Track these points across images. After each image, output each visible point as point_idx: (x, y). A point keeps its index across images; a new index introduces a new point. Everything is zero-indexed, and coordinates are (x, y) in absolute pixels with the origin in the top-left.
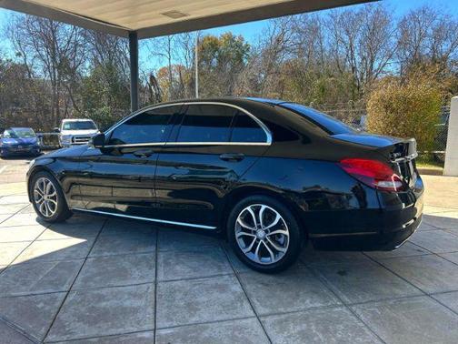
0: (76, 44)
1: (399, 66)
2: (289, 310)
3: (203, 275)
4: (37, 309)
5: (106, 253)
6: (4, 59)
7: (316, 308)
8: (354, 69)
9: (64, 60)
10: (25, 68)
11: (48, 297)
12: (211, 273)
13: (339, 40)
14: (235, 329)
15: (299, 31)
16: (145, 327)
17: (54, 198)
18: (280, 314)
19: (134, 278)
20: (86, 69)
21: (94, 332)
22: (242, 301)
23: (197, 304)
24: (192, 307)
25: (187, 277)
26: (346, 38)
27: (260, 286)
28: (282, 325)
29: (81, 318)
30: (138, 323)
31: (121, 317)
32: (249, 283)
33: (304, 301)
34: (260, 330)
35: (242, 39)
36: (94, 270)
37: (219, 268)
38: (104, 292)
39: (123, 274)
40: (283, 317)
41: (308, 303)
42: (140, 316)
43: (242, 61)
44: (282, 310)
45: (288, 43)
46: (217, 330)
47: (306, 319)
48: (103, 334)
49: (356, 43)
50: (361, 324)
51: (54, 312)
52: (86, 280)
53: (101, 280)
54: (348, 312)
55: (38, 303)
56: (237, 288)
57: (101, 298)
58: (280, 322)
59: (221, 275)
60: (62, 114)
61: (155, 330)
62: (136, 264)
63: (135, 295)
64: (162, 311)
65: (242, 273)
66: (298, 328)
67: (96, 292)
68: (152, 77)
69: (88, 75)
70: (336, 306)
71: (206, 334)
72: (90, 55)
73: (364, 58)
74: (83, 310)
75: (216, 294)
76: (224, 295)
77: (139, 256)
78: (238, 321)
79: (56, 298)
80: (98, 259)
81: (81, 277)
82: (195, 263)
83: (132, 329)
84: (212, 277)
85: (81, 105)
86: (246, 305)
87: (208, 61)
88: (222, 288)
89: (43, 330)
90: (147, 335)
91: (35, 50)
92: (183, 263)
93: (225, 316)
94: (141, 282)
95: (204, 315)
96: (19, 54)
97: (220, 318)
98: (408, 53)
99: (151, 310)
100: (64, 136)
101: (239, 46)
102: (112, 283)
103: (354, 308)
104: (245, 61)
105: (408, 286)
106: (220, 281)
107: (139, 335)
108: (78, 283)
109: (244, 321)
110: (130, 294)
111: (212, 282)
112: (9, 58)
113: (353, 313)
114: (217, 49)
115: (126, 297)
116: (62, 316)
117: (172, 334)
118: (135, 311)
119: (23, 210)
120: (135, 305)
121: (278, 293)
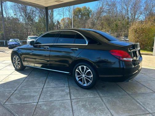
0: (33, 11)
1: (144, 17)
2: (82, 98)
3: (59, 86)
4: (5, 95)
5: (31, 79)
6: (10, 16)
7: (91, 98)
8: (128, 18)
9: (29, 16)
10: (17, 19)
11: (9, 91)
12: (61, 86)
13: (123, 8)
14: (63, 103)
15: (109, 5)
16: (35, 101)
17: (19, 61)
18: (78, 99)
19: (37, 87)
20: (37, 19)
21: (20, 102)
22: (68, 95)
23: (54, 95)
24: (51, 96)
25: (53, 87)
26: (126, 7)
27: (75, 90)
28: (78, 102)
29: (17, 98)
30: (33, 100)
31: (29, 98)
32: (72, 89)
33: (87, 95)
34: (70, 104)
35: (89, 8)
36: (25, 84)
37: (64, 84)
38: (26, 90)
39: (34, 85)
40: (79, 100)
41: (89, 96)
42: (35, 98)
43: (89, 16)
44: (79, 98)
45: (104, 10)
46: (57, 103)
47: (86, 101)
48: (22, 103)
49: (129, 9)
50: (103, 103)
51: (9, 96)
52: (22, 87)
53: (26, 87)
54: (100, 99)
55: (6, 93)
56: (68, 91)
57: (25, 92)
58: (77, 101)
59: (64, 87)
60: (28, 34)
61: (38, 103)
62: (39, 83)
63: (35, 92)
64: (42, 97)
65: (71, 86)
66: (82, 103)
67: (24, 91)
68: (58, 22)
69: (37, 21)
70: (97, 97)
71: (53, 104)
72: (38, 15)
73: (132, 14)
74: (18, 95)
75: (60, 92)
76: (63, 93)
77: (41, 80)
78: (64, 101)
79: (11, 92)
80: (28, 81)
81: (21, 86)
82: (57, 83)
83: (31, 102)
84: (61, 87)
85: (35, 31)
86: (69, 96)
87: (78, 16)
88: (63, 91)
89: (5, 101)
90: (35, 104)
91: (20, 13)
92: (53, 82)
93: (61, 99)
94: (39, 88)
95: (55, 99)
96: (15, 15)
97: (59, 99)
98: (148, 12)
99: (38, 96)
100: (28, 42)
101: (88, 11)
102: (30, 88)
103: (103, 98)
104: (90, 16)
105: (124, 92)
106: (63, 88)
107: (33, 104)
108: (19, 88)
109: (66, 101)
110: (34, 91)
111: (61, 88)
112: (12, 16)
113: (102, 100)
114: (81, 12)
115: (33, 92)
116: (11, 97)
117: (43, 104)
118: (34, 96)
119: (9, 65)
120: (34, 95)
121: (80, 92)
